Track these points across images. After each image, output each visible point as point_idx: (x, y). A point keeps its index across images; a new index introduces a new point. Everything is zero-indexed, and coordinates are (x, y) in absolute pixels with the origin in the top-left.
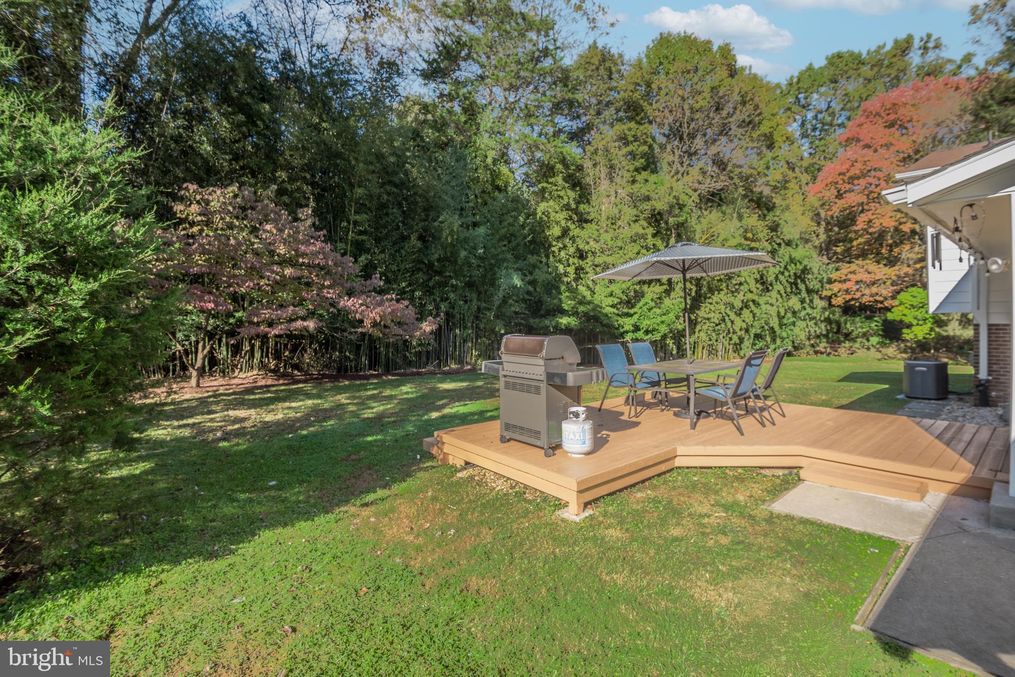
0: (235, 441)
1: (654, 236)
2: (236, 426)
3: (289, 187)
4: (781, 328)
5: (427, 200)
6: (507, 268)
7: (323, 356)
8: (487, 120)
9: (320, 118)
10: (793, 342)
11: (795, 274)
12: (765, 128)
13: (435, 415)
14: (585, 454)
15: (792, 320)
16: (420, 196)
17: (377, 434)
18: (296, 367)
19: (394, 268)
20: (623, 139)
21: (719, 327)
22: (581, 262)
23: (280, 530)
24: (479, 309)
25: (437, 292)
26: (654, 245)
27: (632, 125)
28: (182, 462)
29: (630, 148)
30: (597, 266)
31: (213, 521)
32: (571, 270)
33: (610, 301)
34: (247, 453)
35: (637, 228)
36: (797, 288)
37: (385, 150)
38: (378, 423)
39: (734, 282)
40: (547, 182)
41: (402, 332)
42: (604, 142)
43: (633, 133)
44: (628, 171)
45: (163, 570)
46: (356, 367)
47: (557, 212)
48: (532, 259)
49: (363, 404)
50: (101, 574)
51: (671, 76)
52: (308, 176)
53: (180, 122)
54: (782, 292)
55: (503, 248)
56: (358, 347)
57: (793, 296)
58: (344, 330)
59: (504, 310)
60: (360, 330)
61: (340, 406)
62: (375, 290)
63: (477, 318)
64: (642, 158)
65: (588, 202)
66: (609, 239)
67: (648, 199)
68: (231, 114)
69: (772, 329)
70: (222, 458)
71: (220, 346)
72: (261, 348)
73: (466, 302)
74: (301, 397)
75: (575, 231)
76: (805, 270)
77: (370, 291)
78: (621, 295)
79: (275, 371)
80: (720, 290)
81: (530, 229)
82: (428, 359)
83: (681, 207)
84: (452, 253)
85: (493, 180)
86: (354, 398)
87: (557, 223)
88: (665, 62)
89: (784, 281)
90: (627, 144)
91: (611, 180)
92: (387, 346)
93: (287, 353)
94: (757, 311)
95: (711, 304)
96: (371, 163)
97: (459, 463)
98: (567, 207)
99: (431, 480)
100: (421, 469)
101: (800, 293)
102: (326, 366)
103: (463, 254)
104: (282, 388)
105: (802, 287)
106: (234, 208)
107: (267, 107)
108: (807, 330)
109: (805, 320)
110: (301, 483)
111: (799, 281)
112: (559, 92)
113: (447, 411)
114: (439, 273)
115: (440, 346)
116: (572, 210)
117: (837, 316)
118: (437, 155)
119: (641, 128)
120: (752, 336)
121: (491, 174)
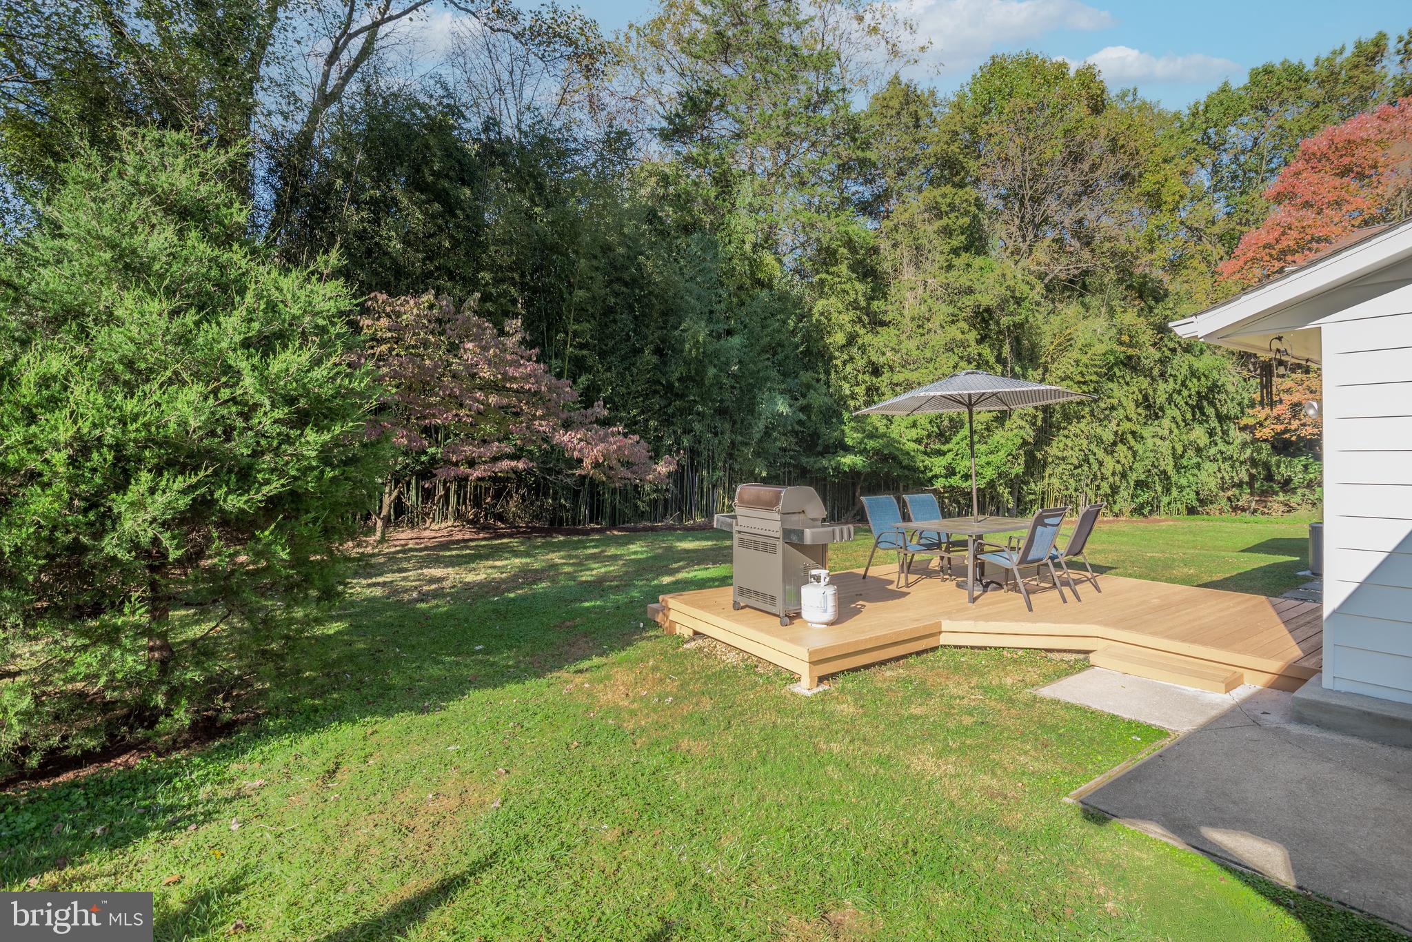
0: (434, 602)
1: (979, 342)
2: (433, 587)
3: (493, 291)
4: (1178, 472)
5: (666, 301)
6: (769, 390)
7: (532, 504)
8: (745, 193)
9: (532, 201)
10: (1197, 493)
11: (1198, 393)
12: (1147, 184)
13: (667, 580)
14: (827, 624)
15: (1196, 460)
16: (656, 297)
17: (596, 599)
18: (500, 517)
19: (623, 390)
20: (936, 211)
21: (1079, 471)
22: (874, 380)
23: (490, 691)
24: (733, 443)
25: (678, 421)
26: (979, 355)
27: (948, 189)
28: (379, 624)
29: (944, 221)
30: (897, 385)
31: (420, 681)
32: (860, 390)
33: (913, 434)
34: (448, 615)
35: (954, 332)
36: (1203, 414)
37: (612, 238)
38: (598, 587)
39: (1102, 405)
40: (828, 272)
41: (629, 475)
42: (907, 215)
43: (948, 201)
44: (942, 252)
45: (376, 722)
46: (574, 519)
47: (840, 313)
48: (806, 376)
49: (581, 564)
50: (317, 723)
51: (1004, 117)
52: (516, 276)
53: (364, 214)
54: (1179, 419)
55: (766, 363)
56: (577, 493)
57: (1196, 425)
58: (559, 472)
59: (766, 445)
60: (578, 472)
61: (554, 566)
62: (598, 421)
63: (731, 455)
64: (962, 233)
65: (885, 296)
66: (914, 349)
67: (970, 291)
68: (424, 202)
69: (1164, 472)
70: (422, 620)
71: (408, 490)
72: (458, 493)
73: (716, 434)
74: (506, 555)
75: (866, 338)
76: (1215, 388)
77: (591, 423)
78: (928, 426)
79: (473, 522)
80: (1080, 418)
81: (804, 336)
82: (666, 509)
83: (1019, 302)
84: (697, 371)
85: (753, 273)
86: (570, 557)
87: (841, 327)
88: (998, 98)
89: (1182, 403)
90: (939, 216)
91: (918, 265)
92: (613, 491)
93: (488, 500)
94: (1138, 447)
95: (1067, 437)
96: (595, 257)
97: (687, 633)
98: (854, 305)
99: (653, 651)
100: (643, 639)
101: (1207, 421)
102: (536, 517)
103: (712, 371)
104: (483, 543)
105: (1210, 411)
106: (429, 321)
107: (468, 192)
108: (1219, 475)
109: (1215, 460)
110: (510, 648)
111: (1205, 403)
112: (845, 150)
113: (682, 575)
114: (681, 396)
115: (682, 493)
116: (861, 309)
117: (1264, 456)
118: (679, 241)
119: (961, 193)
120: (1132, 484)
121: (751, 265)
